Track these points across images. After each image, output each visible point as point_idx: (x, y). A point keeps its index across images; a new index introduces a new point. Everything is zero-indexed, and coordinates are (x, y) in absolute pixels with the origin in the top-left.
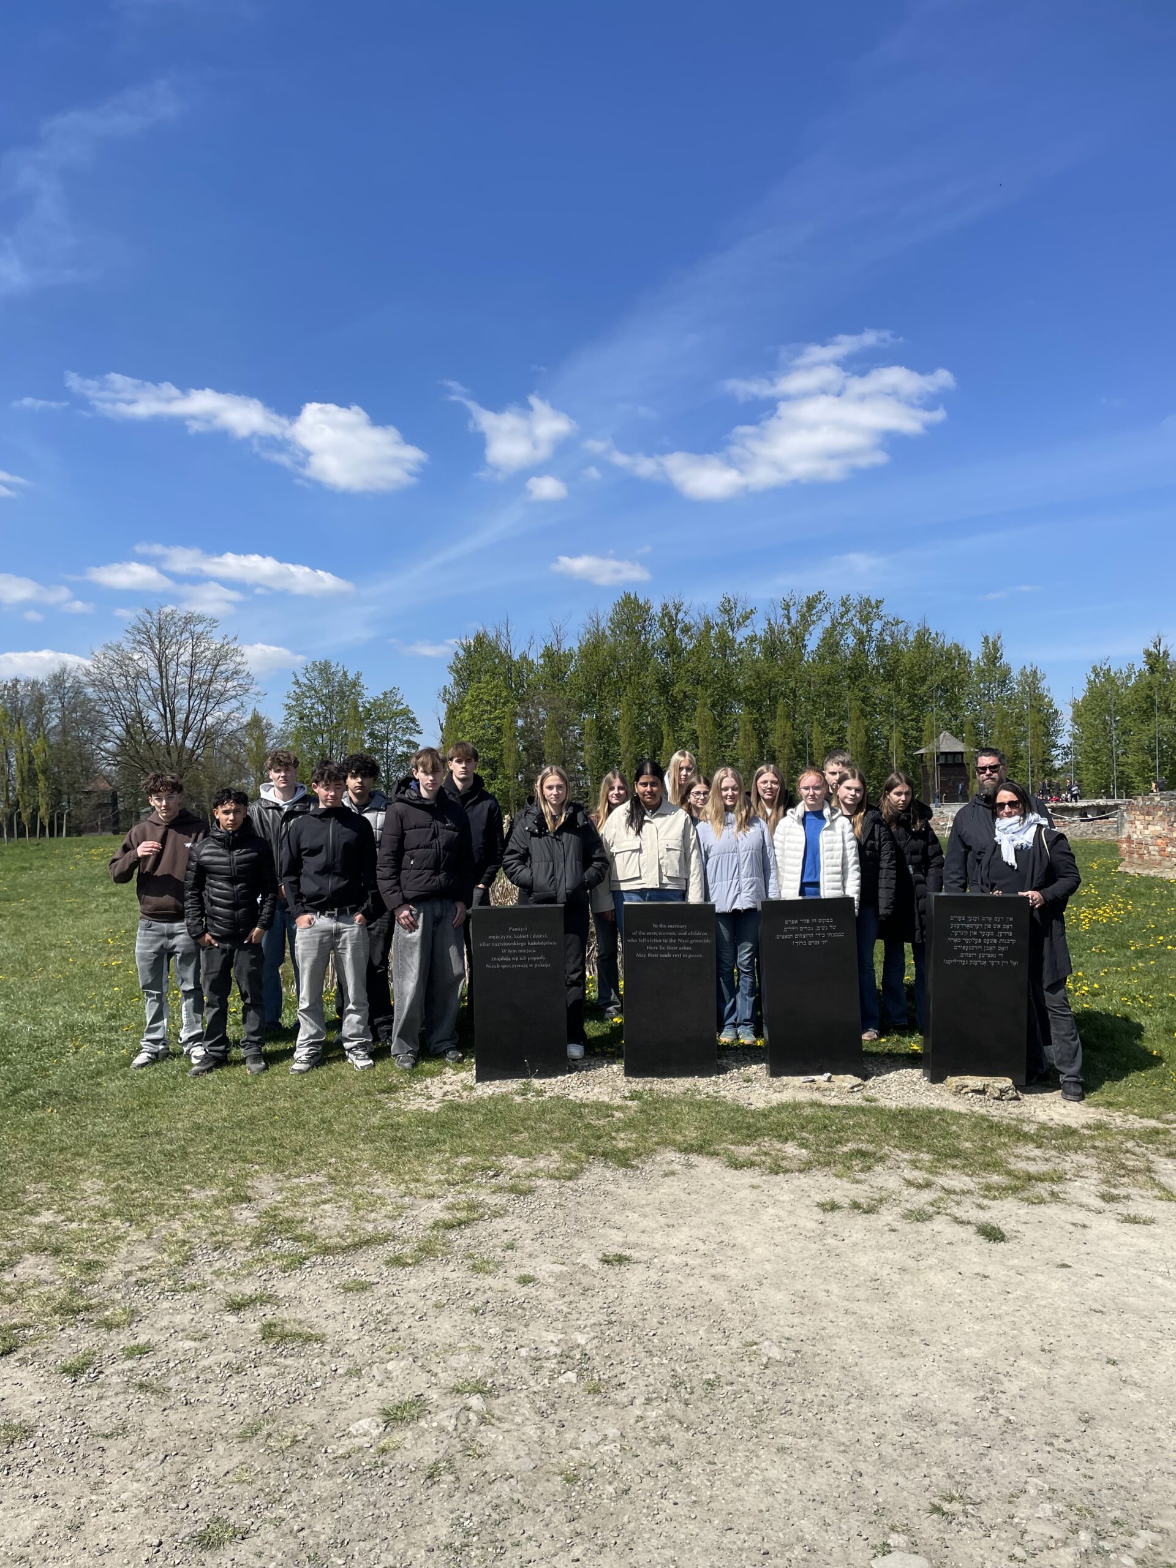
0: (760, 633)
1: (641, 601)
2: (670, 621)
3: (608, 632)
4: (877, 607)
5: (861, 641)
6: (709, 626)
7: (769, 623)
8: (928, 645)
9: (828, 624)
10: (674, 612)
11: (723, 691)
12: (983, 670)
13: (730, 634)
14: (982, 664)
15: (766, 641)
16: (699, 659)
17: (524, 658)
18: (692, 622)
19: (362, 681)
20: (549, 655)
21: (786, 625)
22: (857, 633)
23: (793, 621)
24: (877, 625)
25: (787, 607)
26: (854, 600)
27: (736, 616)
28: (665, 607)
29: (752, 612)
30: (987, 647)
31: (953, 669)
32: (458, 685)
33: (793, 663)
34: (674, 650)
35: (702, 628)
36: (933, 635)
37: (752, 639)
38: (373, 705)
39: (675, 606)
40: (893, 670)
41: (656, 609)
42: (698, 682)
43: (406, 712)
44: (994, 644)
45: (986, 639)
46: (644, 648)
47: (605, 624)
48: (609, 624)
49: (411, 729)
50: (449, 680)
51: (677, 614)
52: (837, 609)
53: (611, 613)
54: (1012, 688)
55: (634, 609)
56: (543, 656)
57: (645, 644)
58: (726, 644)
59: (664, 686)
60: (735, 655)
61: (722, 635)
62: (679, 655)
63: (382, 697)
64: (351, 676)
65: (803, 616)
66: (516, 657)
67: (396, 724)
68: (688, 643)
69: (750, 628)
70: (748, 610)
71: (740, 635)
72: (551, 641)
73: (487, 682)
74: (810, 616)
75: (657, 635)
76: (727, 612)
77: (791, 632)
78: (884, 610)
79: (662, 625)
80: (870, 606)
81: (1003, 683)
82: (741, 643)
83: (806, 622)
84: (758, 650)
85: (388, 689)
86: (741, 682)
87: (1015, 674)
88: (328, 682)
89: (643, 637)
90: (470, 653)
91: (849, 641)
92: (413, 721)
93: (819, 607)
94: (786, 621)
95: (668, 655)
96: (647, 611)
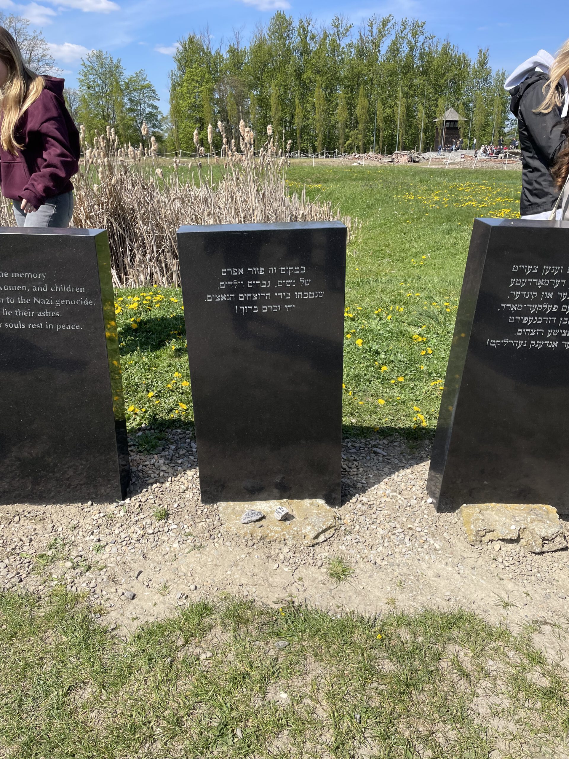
0: (355, 42)
1: (287, 17)
2: (304, 31)
3: (267, 37)
4: (422, 27)
5: (411, 49)
6: (326, 36)
7: (361, 36)
8: (447, 54)
9: (394, 38)
10: (306, 25)
11: (332, 79)
12: (476, 71)
13: (338, 41)
14: (476, 67)
15: (358, 47)
16: (319, 57)
17: (218, 53)
18: (317, 33)
19: (122, 64)
20: (233, 52)
21: (370, 37)
22: (409, 43)
23: (374, 34)
24: (421, 39)
25: (371, 26)
26: (410, 21)
27: (341, 30)
28: (301, 22)
29: (351, 27)
30: (480, 57)
31: (460, 69)
32: (180, 70)
33: (372, 62)
34: (306, 51)
35: (322, 36)
36: (452, 47)
37: (350, 46)
38: (130, 80)
39: (307, 21)
40: (427, 69)
41: (296, 24)
42: (318, 72)
43: (149, 86)
44: (485, 55)
45: (481, 51)
46: (288, 49)
47: (266, 32)
48: (268, 32)
49: (153, 96)
50: (174, 66)
51: (308, 26)
52: (399, 27)
53: (269, 25)
54: (491, 83)
55: (282, 22)
56: (228, 51)
57: (289, 46)
58: (335, 47)
59: (299, 74)
60: (340, 56)
61: (333, 41)
62: (308, 54)
63: (135, 75)
64: (115, 61)
65: (380, 31)
66: (213, 53)
67: (144, 93)
68: (313, 47)
69: (349, 38)
70: (349, 26)
71: (344, 43)
72: (234, 42)
73: (195, 68)
74: (384, 31)
75: (295, 40)
76: (336, 26)
77: (372, 42)
78: (426, 28)
79: (299, 34)
80: (418, 27)
81: (486, 80)
82: (343, 48)
83: (381, 36)
84: (353, 53)
85: (138, 71)
86: (342, 74)
87: (493, 74)
88: (102, 65)
89: (287, 42)
90: (186, 48)
91: (404, 49)
92: (154, 91)
93: (390, 25)
94: (370, 34)
95: (302, 54)
96: (290, 24)
